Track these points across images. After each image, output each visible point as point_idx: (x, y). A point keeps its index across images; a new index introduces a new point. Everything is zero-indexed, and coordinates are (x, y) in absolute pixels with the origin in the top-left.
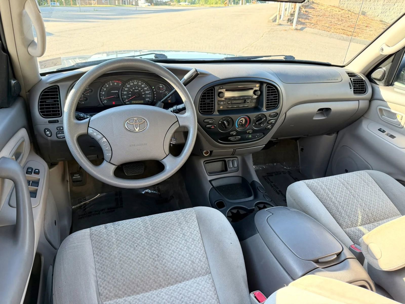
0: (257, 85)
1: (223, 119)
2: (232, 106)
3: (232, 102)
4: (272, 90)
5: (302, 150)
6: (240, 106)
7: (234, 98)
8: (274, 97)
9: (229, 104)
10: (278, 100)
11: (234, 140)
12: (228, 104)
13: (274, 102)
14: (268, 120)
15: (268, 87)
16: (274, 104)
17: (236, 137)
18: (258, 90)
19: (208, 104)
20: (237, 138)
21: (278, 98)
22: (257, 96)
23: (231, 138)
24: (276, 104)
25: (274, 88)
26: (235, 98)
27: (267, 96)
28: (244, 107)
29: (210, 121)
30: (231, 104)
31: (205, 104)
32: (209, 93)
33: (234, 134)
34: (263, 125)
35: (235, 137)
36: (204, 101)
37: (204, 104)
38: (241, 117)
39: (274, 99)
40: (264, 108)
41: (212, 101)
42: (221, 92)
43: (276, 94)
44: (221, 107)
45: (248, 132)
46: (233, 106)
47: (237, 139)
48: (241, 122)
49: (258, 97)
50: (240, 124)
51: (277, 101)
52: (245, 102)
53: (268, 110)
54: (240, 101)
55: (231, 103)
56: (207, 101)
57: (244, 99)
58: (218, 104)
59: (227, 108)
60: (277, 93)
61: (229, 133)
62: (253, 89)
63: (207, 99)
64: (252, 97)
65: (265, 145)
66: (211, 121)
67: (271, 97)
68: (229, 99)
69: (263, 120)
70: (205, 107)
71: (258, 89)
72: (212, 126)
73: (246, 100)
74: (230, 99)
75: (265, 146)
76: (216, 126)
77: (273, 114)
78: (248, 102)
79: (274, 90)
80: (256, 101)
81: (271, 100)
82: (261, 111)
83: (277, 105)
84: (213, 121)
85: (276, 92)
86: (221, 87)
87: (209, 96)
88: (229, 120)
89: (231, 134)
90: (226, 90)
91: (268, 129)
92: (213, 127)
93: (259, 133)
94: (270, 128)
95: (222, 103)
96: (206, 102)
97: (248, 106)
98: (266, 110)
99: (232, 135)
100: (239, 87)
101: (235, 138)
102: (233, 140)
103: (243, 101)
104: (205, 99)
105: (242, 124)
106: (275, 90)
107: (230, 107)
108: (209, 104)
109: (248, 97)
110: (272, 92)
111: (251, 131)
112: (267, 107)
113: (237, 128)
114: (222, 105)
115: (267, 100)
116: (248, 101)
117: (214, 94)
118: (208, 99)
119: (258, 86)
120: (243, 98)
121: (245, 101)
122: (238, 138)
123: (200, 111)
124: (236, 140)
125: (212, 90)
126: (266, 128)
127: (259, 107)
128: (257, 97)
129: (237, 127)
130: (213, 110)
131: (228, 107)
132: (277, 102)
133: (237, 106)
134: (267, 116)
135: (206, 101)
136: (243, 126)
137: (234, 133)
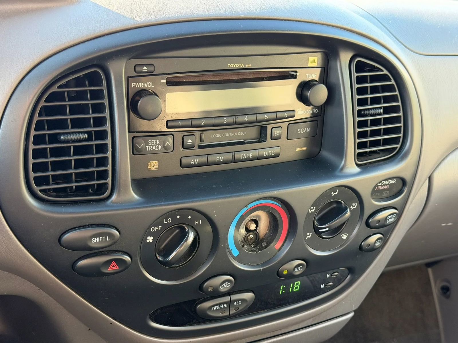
0: (310, 58)
1: (162, 223)
2: (204, 159)
3: (201, 141)
4: (374, 79)
5: (445, 290)
6: (243, 155)
7: (211, 121)
8: (387, 110)
9: (191, 147)
10: (402, 125)
11: (227, 314)
12: (185, 147)
13: (387, 131)
14: (367, 212)
15: (361, 67)
16: (386, 142)
17: (234, 297)
18: (317, 79)
19: (78, 151)
20: (238, 300)
21: (401, 114)
22: (315, 107)
23: (210, 308)
24: (395, 141)
25: (385, 72)
26: (217, 121)
27: (359, 105)
28: (258, 158)
29: (94, 240)
30: (200, 147)
31: (64, 152)
32: (81, 96)
33: (225, 288)
34: (350, 233)
35: (227, 299)
36: (54, 139)
37: (55, 152)
38: (250, 206)
39: (387, 121)
40: (348, 163)
41: (101, 135)
42: (142, 93)
43: (394, 99)
44: (153, 165)
45: (285, 272)
46: (211, 159)
47: (240, 308)
48: (253, 227)
49: (316, 111)
50: (246, 240)
51: (401, 127)
52: (261, 137)
53: (364, 168)
54: (241, 133)
55: (198, 142)
56: (69, 137)
57: (256, 122)
58: (134, 150)
59: (182, 166)
60: (397, 93)
61: (201, 288)
62: (295, 77)
63: (72, 127)
64: (291, 113)
65: (355, 311)
66: (99, 239)
67: (372, 112)
68: (188, 123)
69: (349, 213)
70: (66, 165)
71: (315, 75)
72: (108, 263)
73: (269, 127)
74: (191, 126)
75: (353, 318)
76: (127, 258)
77: (388, 182)
78: (278, 138)
79: (384, 78)
80: (312, 128)
81: (375, 123)
82: (337, 173)
83: (398, 146)
84: (111, 235)
85: (390, 88)
86: (145, 68)
87: (83, 109)
88: (197, 222)
89: (210, 290)
90: (170, 83)
91: (368, 251)
92: (112, 269)
93: (331, 272)
94: (378, 244)
95: (154, 145)
96: (68, 141)
97: (277, 156)
98: (357, 170)
99: (216, 294)
100: (231, 66)
101: (230, 303)
102: (221, 315)
103: (252, 132)
104: (62, 125)
105: (257, 235)
106: (390, 80)
107: (197, 161)
108: (87, 150)
109: (273, 116)
110: (374, 90)
111: (298, 266)
112: (360, 156)
113: (235, 258)
114: (154, 153)
115: (361, 124)
116: (276, 132)
117: (106, 101)
118: (77, 124)
119: (315, 65)
120: (253, 118)
121: (263, 130)
122: (243, 300)
123: (37, 189)
124: (233, 311)
125: (94, 79)
126: (361, 248)
127: (325, 154)
128: (314, 115)
129: (236, 252)
130: (109, 180)
131: (184, 161)
132: (397, 130)
133: (229, 157)
134: (365, 193)
135: (64, 134)
136: (264, 244)
137: (225, 284)
